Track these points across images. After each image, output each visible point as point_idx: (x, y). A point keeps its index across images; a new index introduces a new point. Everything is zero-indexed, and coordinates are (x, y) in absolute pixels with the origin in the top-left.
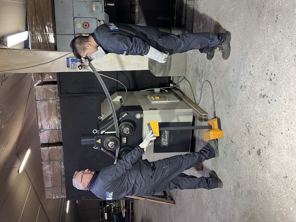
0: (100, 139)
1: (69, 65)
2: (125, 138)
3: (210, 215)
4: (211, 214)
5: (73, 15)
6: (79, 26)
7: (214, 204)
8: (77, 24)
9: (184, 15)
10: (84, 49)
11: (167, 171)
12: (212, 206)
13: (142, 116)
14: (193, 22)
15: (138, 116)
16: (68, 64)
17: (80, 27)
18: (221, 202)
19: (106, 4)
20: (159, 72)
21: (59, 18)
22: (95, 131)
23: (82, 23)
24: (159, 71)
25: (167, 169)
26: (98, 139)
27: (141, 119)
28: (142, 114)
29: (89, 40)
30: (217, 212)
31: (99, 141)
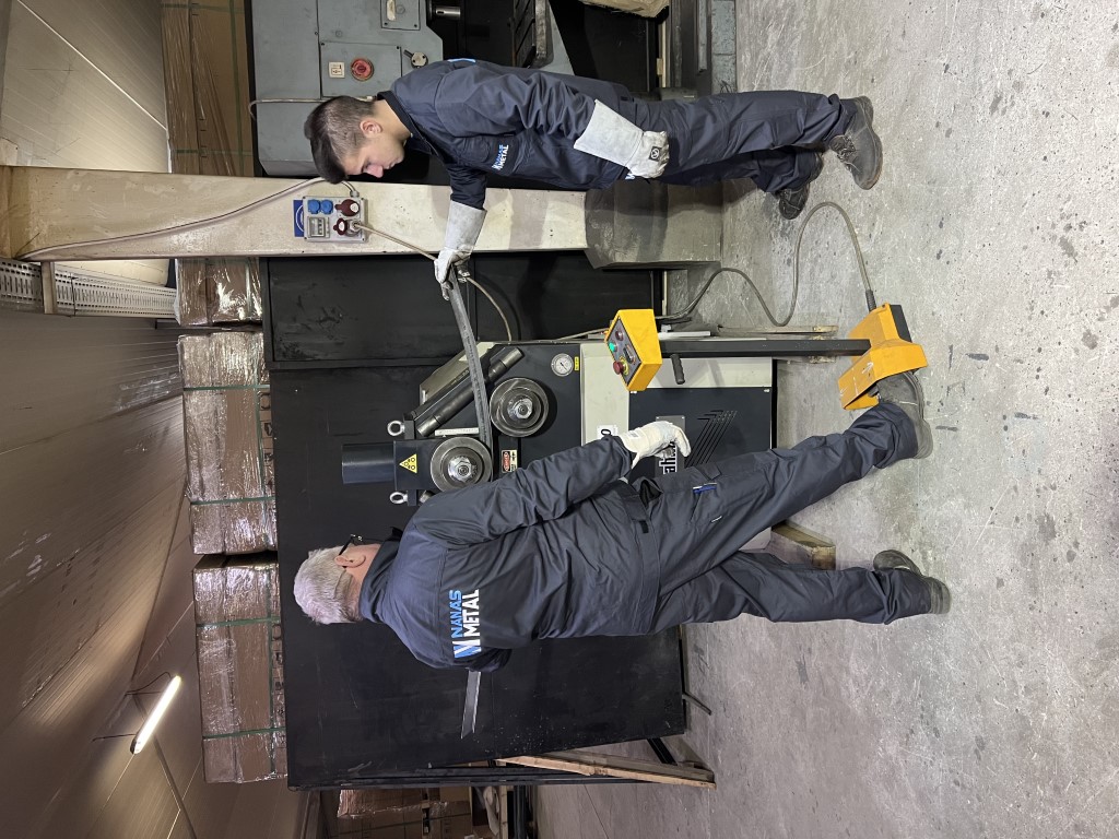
0: (415, 456)
1: (303, 227)
2: (511, 452)
3: (892, 750)
4: (901, 744)
5: (317, 34)
6: (337, 69)
7: (910, 687)
8: (331, 64)
9: (702, 37)
10: (357, 139)
11: (714, 502)
12: (899, 702)
13: (577, 366)
14: (735, 55)
15: (562, 365)
16: (300, 223)
17: (341, 73)
18: (948, 662)
19: (434, 8)
20: (628, 247)
21: (266, 42)
22: (395, 428)
23: (350, 61)
24: (624, 242)
25: (712, 496)
26: (407, 455)
27: (575, 377)
28: (576, 358)
29: (374, 111)
30: (932, 717)
31: (411, 464)
